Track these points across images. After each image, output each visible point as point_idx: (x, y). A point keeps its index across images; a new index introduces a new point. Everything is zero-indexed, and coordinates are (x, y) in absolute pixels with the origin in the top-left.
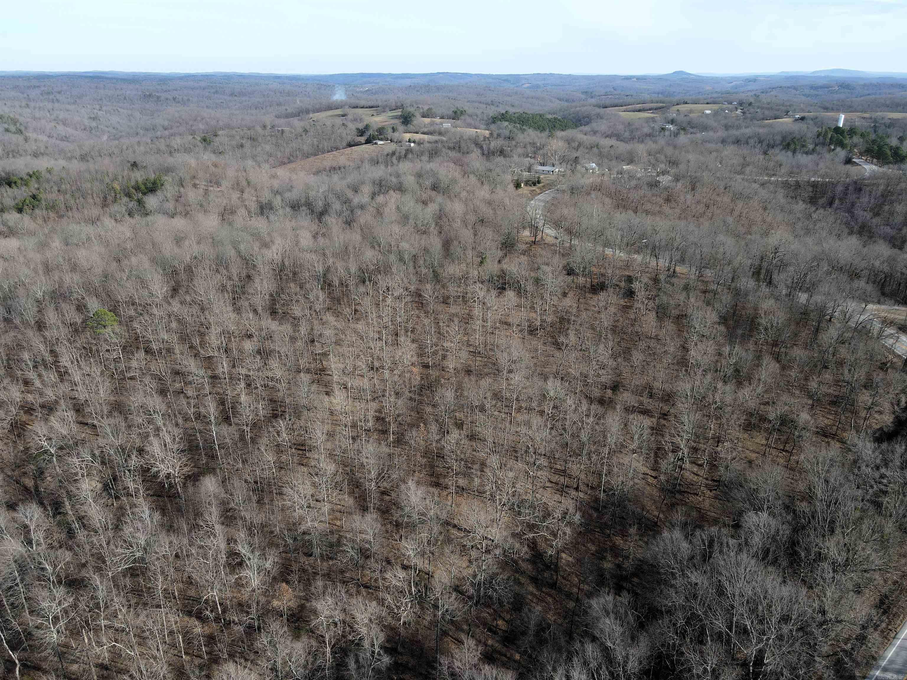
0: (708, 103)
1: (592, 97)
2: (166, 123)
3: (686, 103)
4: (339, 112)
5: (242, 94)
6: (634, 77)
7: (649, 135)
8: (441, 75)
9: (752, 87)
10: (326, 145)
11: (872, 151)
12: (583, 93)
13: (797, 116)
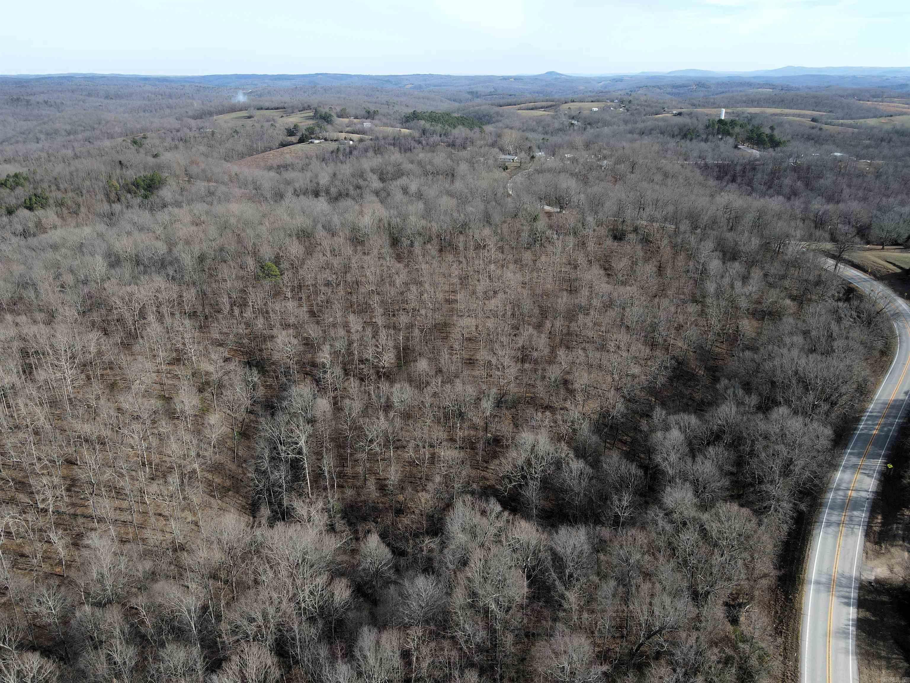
0: (592, 102)
1: (478, 97)
2: (68, 127)
3: (573, 101)
4: (244, 113)
5: (118, 96)
6: (510, 77)
7: (560, 130)
8: (320, 76)
9: (620, 86)
10: (260, 145)
11: (752, 139)
12: (469, 93)
13: (674, 112)
